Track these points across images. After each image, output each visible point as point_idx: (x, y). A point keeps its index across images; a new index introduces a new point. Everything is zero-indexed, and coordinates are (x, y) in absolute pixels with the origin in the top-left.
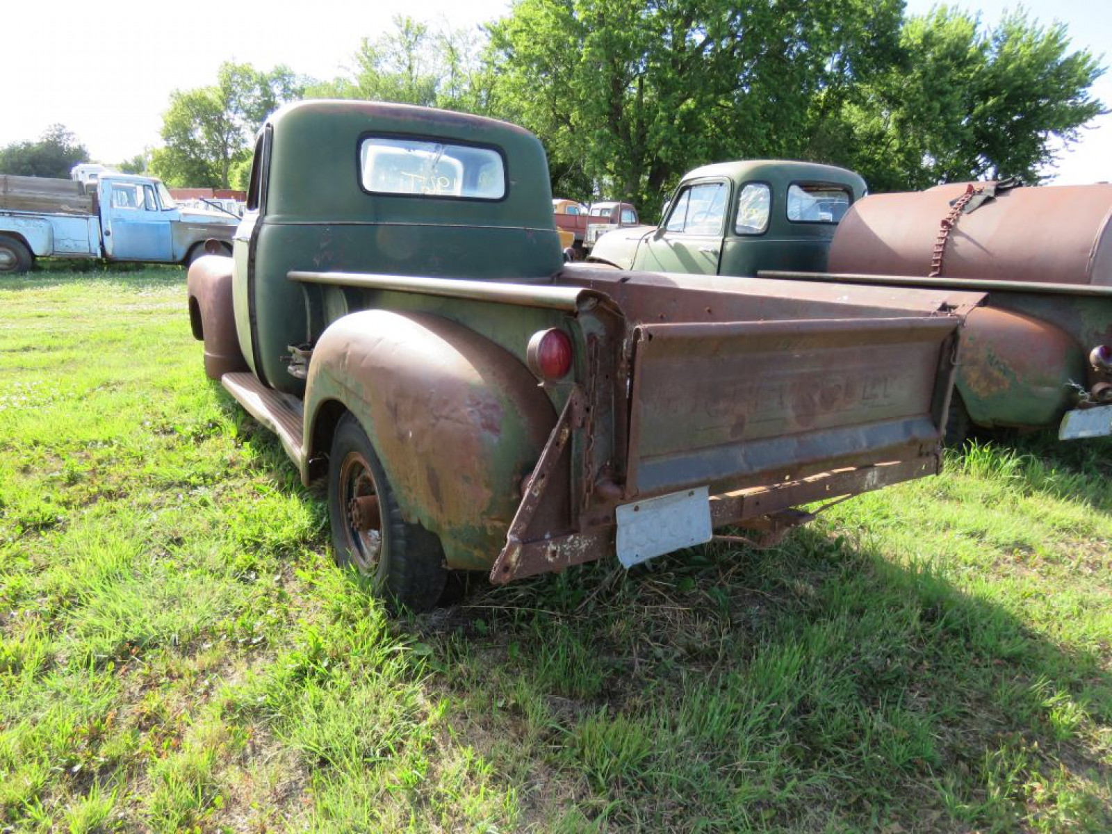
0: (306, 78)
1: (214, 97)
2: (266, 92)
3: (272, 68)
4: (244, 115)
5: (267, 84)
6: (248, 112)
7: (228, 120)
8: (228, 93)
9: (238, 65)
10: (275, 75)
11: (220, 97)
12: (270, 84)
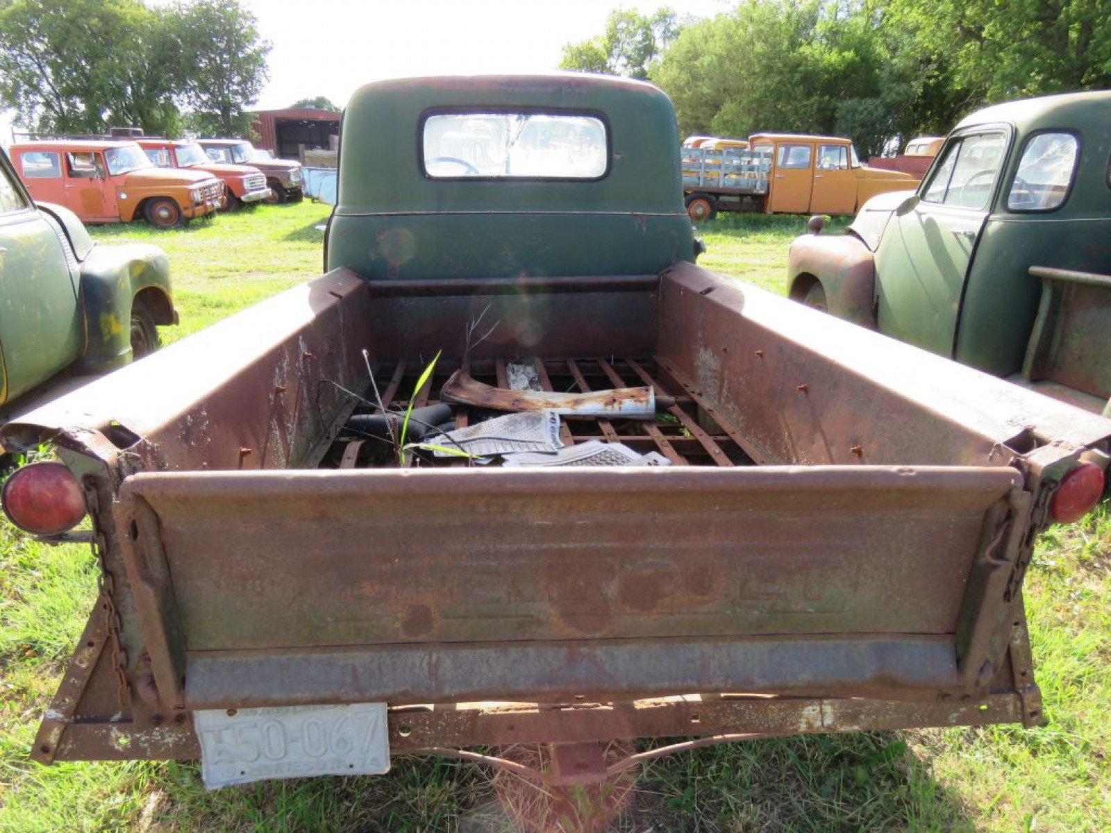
0: (689, 16)
1: (599, 46)
2: (647, 36)
3: (656, 11)
4: (624, 61)
5: (648, 28)
6: (629, 57)
7: (610, 67)
8: (613, 39)
9: (625, 10)
10: (657, 17)
11: (605, 45)
12: (652, 27)
